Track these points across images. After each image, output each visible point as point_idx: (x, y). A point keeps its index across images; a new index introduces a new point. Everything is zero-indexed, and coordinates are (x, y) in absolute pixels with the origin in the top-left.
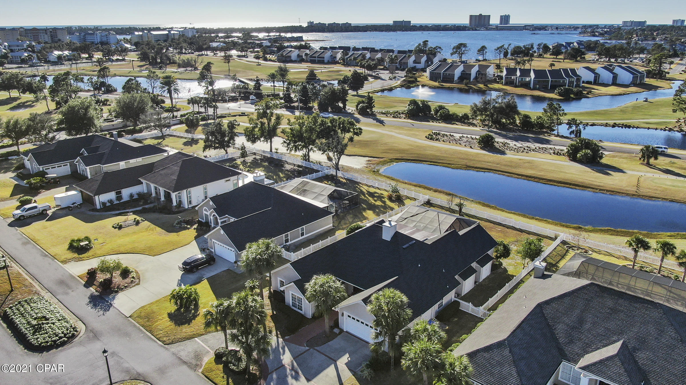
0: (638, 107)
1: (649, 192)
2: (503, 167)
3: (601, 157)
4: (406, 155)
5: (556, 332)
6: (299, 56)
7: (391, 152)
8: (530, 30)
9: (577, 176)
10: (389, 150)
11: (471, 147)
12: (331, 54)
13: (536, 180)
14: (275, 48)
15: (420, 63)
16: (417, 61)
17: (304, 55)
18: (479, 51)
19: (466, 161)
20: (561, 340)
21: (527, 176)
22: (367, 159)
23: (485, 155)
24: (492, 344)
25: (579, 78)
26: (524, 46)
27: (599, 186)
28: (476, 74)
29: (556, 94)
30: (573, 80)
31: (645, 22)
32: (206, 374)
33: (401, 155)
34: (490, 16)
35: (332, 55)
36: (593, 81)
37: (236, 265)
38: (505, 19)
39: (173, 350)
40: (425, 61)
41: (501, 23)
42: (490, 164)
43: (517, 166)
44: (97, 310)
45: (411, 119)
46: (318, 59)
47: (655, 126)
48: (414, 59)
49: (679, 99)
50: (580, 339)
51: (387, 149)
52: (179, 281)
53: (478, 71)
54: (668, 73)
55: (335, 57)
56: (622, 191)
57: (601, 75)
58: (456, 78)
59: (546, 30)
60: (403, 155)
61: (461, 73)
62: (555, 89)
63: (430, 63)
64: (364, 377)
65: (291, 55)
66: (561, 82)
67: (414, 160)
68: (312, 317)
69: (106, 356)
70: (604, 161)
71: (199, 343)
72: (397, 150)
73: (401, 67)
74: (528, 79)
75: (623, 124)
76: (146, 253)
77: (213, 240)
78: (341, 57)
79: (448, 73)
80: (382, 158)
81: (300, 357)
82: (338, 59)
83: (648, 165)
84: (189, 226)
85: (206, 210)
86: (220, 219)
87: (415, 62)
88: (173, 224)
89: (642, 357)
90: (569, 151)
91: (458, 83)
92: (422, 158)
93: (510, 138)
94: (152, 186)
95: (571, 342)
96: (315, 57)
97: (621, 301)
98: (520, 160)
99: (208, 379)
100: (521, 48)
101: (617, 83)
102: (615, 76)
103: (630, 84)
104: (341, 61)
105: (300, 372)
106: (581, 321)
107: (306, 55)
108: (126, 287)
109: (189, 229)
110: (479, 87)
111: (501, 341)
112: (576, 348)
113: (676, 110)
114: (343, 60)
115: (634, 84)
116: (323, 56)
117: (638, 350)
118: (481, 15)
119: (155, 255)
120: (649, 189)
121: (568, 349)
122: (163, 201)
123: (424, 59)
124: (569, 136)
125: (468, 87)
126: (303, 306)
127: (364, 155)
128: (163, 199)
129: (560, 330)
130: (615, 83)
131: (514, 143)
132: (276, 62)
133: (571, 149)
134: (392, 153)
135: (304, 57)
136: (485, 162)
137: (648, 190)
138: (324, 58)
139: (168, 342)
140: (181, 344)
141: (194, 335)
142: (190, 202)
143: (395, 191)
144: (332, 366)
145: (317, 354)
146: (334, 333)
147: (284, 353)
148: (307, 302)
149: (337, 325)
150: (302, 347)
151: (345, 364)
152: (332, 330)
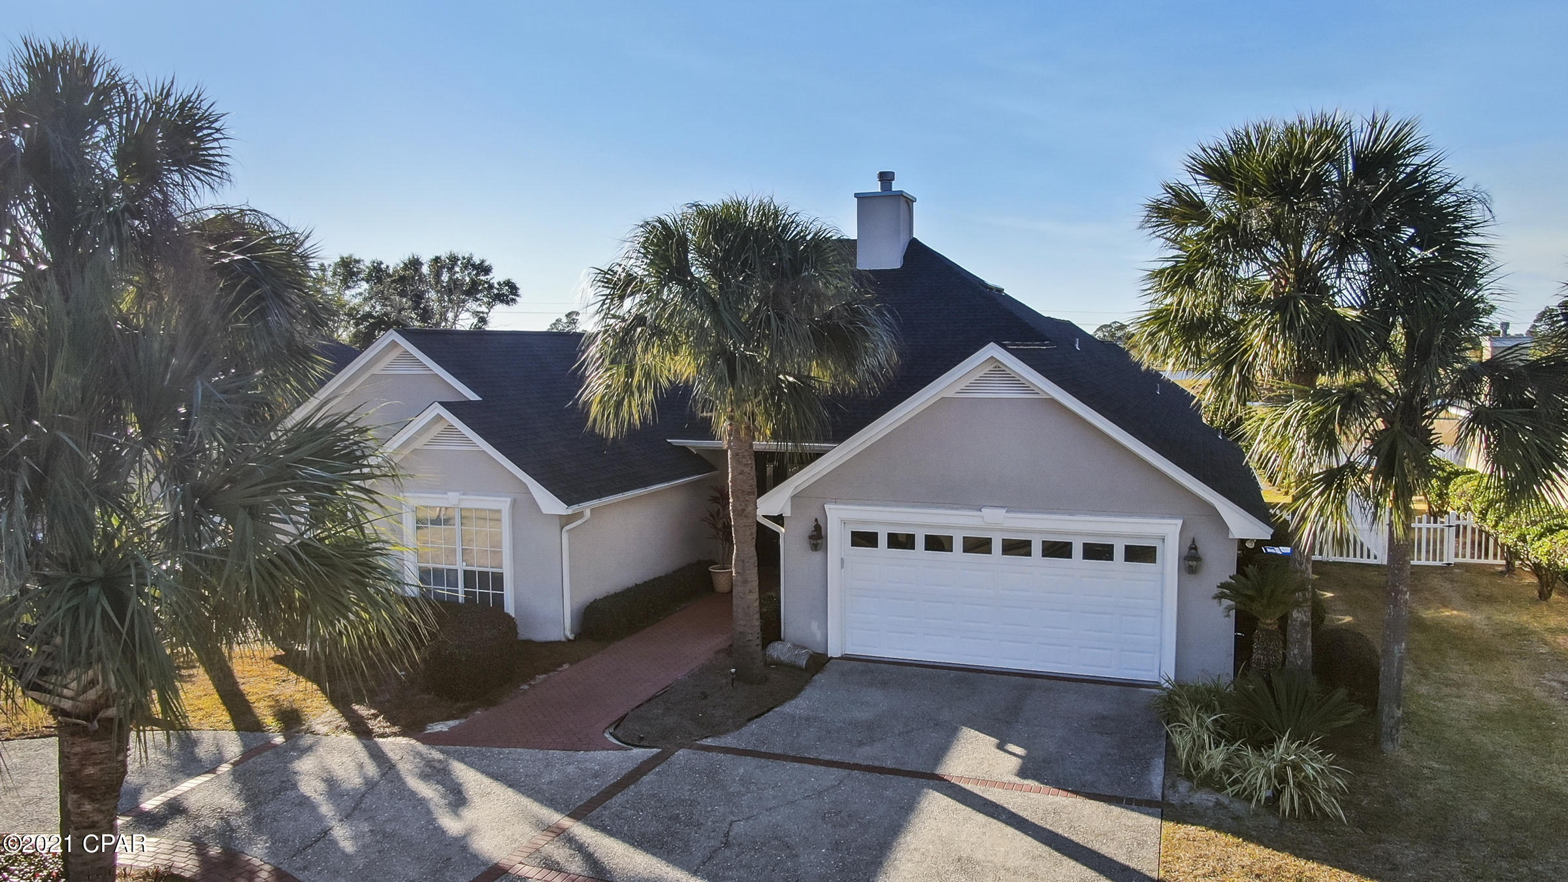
68: (577, 634)
81: (615, 799)
126: (506, 569)
144: (935, 803)
145: (746, 766)
146: (779, 664)
147: (458, 799)
148: (550, 504)
149: (771, 628)
150: (600, 755)
151: (1023, 773)
152: (765, 646)
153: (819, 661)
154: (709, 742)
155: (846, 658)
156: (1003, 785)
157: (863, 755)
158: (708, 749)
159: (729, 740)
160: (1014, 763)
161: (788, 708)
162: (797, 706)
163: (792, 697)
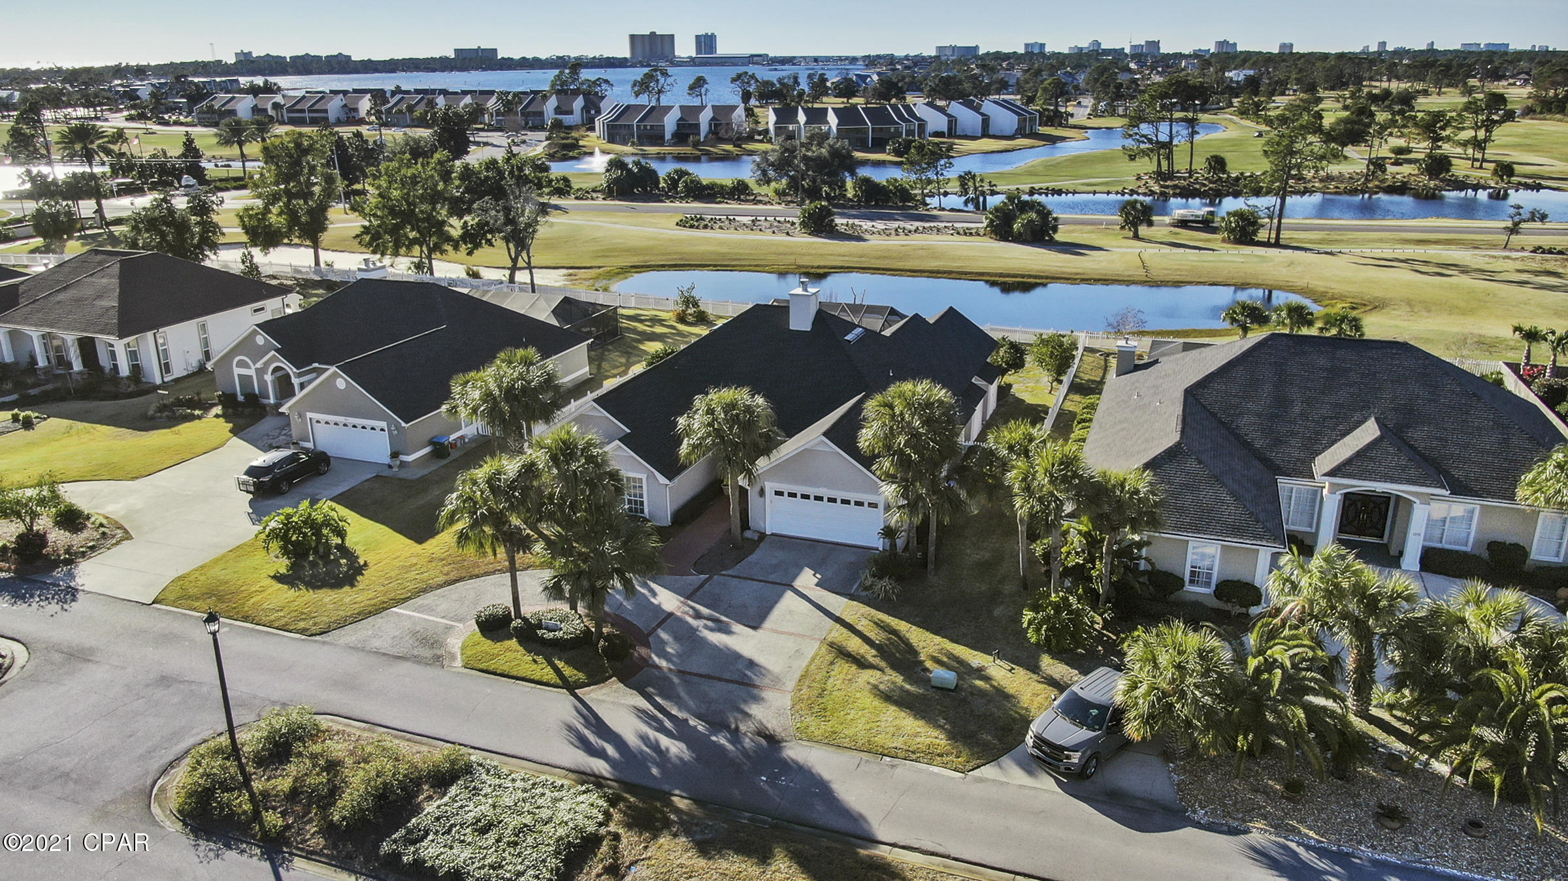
0: (1052, 165)
1: (1168, 275)
2: (873, 261)
3: (1055, 229)
4: (654, 258)
5: (1242, 432)
6: (255, 110)
7: (616, 253)
8: (763, 65)
9: (1029, 262)
10: (608, 250)
11: (788, 234)
12: (344, 102)
13: (953, 275)
14: (182, 97)
15: (571, 113)
16: (564, 108)
17: (269, 107)
18: (691, 88)
19: (793, 257)
20: (1258, 444)
21: (931, 272)
22: (565, 271)
23: (825, 244)
24: (1156, 457)
25: (922, 124)
26: (780, 80)
27: (1077, 274)
28: (710, 125)
29: (889, 154)
30: (912, 128)
31: (976, 48)
32: (481, 666)
33: (641, 258)
34: (672, 36)
35: (345, 106)
36: (946, 130)
37: (398, 463)
38: (706, 42)
39: (342, 641)
40: (582, 109)
41: (699, 51)
42: (846, 258)
43: (905, 257)
44: (34, 604)
45: (620, 200)
46: (311, 115)
47: (1105, 189)
48: (556, 104)
49: (1136, 134)
50: (1293, 434)
51: (603, 251)
52: (253, 516)
53: (713, 119)
54: (1072, 115)
55: (356, 110)
56: (1121, 278)
57: (959, 118)
58: (668, 136)
59: (794, 64)
60: (647, 258)
61: (678, 125)
62: (887, 143)
63: (593, 112)
64: (882, 595)
65: (237, 108)
66: (892, 130)
67: (675, 266)
68: (672, 523)
69: (214, 634)
70: (1058, 237)
71: (410, 617)
72: (627, 251)
73: (527, 123)
74: (824, 128)
75: (1047, 189)
76: (103, 478)
77: (309, 415)
78: (371, 108)
79: (648, 124)
80: (599, 267)
81: (698, 593)
82: (363, 113)
83: (1136, 237)
84: (197, 412)
85: (242, 364)
86: (299, 375)
87: (558, 110)
88: (146, 414)
89: (1419, 435)
90: (992, 221)
91: (674, 145)
92: (690, 260)
93: (855, 217)
94: (34, 333)
95: (1278, 442)
96: (303, 111)
97: (1340, 353)
98: (903, 246)
99: (495, 674)
100: (773, 84)
101: (990, 133)
102: (986, 121)
103: (1014, 135)
104: (373, 118)
105: (724, 618)
106: (1281, 402)
107: (276, 106)
108: (92, 548)
109: (199, 417)
110: (724, 150)
111: (1171, 447)
112: (1293, 450)
113: (1135, 156)
114: (378, 114)
115: (1021, 132)
116: (324, 108)
117: (1408, 427)
118: (653, 34)
119: (137, 478)
120: (1167, 269)
121: (1276, 456)
122: (80, 373)
123: (578, 103)
124: (962, 207)
125: (700, 150)
126: (645, 499)
127: (554, 265)
128: (77, 366)
129: (1248, 424)
130: (986, 134)
131: (870, 224)
132: (195, 126)
133: (996, 217)
134: (618, 256)
135: (271, 112)
136: (832, 255)
137: (1165, 272)
138: (326, 111)
139: (314, 629)
140: (359, 626)
141: (384, 602)
142: (167, 365)
143: (690, 301)
144: (789, 594)
145: (735, 581)
146: (748, 539)
147: (654, 594)
148: (662, 480)
149: (745, 524)
150: (690, 577)
151: (817, 585)
152: (742, 532)
153: (762, 536)
154: (724, 572)
155: (773, 534)
156: (809, 588)
157: (772, 578)
158: (724, 575)
159: (730, 572)
160: (816, 580)
161: (749, 559)
162: (753, 558)
163: (751, 554)
